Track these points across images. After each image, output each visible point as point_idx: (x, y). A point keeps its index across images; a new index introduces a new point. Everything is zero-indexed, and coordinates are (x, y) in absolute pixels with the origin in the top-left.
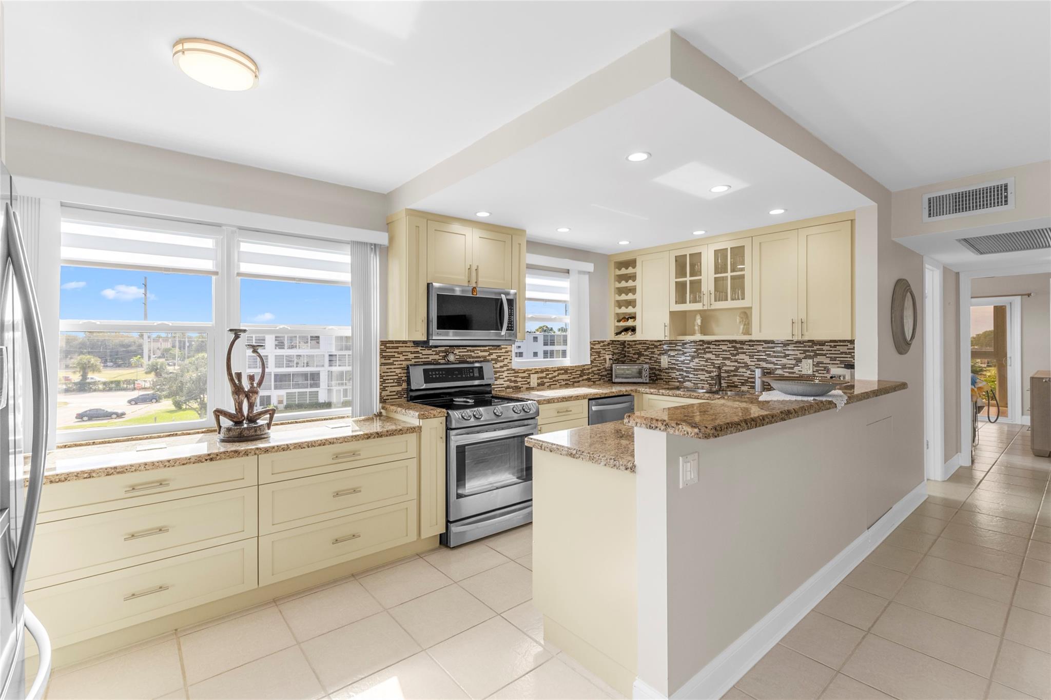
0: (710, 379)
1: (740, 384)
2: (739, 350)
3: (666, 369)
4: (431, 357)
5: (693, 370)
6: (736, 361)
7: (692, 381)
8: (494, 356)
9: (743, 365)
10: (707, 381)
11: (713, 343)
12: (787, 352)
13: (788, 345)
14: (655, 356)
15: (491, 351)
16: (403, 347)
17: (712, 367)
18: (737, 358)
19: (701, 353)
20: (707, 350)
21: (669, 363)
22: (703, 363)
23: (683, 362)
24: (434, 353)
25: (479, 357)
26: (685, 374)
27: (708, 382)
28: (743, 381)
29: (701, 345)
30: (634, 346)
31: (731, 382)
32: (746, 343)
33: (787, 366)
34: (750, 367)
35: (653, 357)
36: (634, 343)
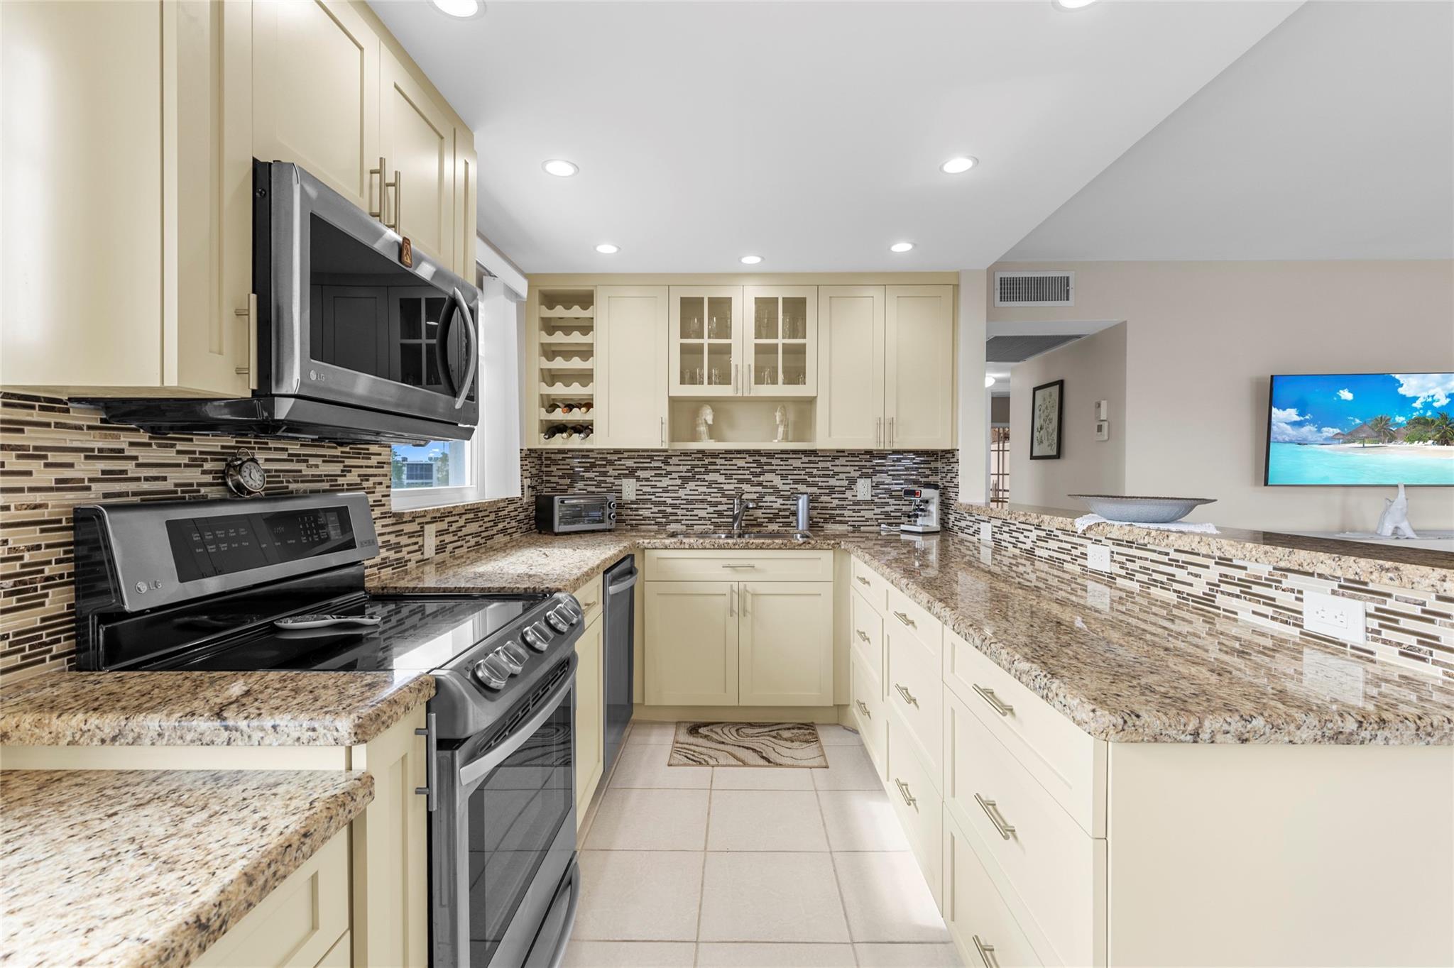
0: (716, 516)
1: (767, 520)
2: (765, 467)
3: (633, 502)
4: (174, 478)
5: (684, 502)
6: (760, 484)
7: (683, 522)
8: (353, 477)
9: (771, 490)
10: (710, 519)
11: (721, 456)
12: (836, 469)
13: (837, 458)
14: (608, 480)
15: (348, 462)
16: (48, 425)
17: (720, 495)
18: (761, 478)
19: (700, 473)
20: (710, 467)
21: (638, 492)
22: (704, 489)
23: (666, 490)
24: (184, 459)
25: (317, 479)
26: (669, 510)
27: (713, 520)
28: (771, 516)
29: (699, 459)
30: (560, 462)
31: (752, 518)
32: (776, 456)
33: (836, 489)
34: (782, 493)
35: (605, 482)
36: (560, 456)
